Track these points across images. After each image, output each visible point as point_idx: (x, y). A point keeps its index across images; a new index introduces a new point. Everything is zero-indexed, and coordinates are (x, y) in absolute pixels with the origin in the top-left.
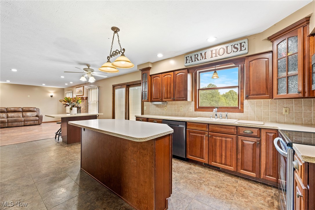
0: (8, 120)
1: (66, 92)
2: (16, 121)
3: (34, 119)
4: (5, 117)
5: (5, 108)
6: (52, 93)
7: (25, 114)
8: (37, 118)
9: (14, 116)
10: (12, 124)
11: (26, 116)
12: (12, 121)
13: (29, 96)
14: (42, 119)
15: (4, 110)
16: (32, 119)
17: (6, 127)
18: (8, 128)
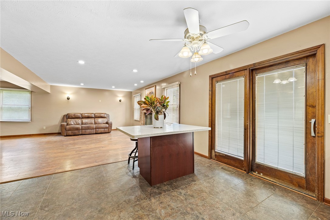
0: (82, 127)
1: (134, 96)
2: (88, 128)
3: (105, 126)
4: (80, 123)
5: (80, 113)
6: (120, 97)
7: (97, 121)
8: (107, 125)
9: (87, 122)
10: (85, 131)
11: (97, 123)
12: (85, 128)
13: (100, 101)
14: (111, 127)
15: (79, 116)
16: (103, 126)
17: (81, 135)
18: (82, 136)
